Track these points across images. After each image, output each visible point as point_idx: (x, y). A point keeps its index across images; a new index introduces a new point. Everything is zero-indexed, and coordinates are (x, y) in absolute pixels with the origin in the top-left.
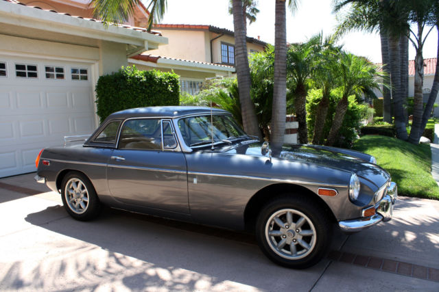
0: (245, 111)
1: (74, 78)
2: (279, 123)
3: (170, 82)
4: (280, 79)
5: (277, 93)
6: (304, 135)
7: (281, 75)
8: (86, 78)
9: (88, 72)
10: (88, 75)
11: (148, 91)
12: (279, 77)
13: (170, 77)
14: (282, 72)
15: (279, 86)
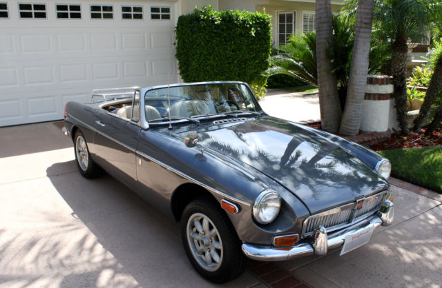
0: (320, 67)
1: (154, 17)
2: (356, 87)
3: (256, 23)
4: (362, 30)
5: (355, 48)
6: (401, 103)
7: (363, 25)
8: (167, 17)
9: (171, 10)
10: (171, 14)
11: (225, 34)
12: (361, 27)
13: (258, 18)
14: (364, 21)
15: (359, 39)
